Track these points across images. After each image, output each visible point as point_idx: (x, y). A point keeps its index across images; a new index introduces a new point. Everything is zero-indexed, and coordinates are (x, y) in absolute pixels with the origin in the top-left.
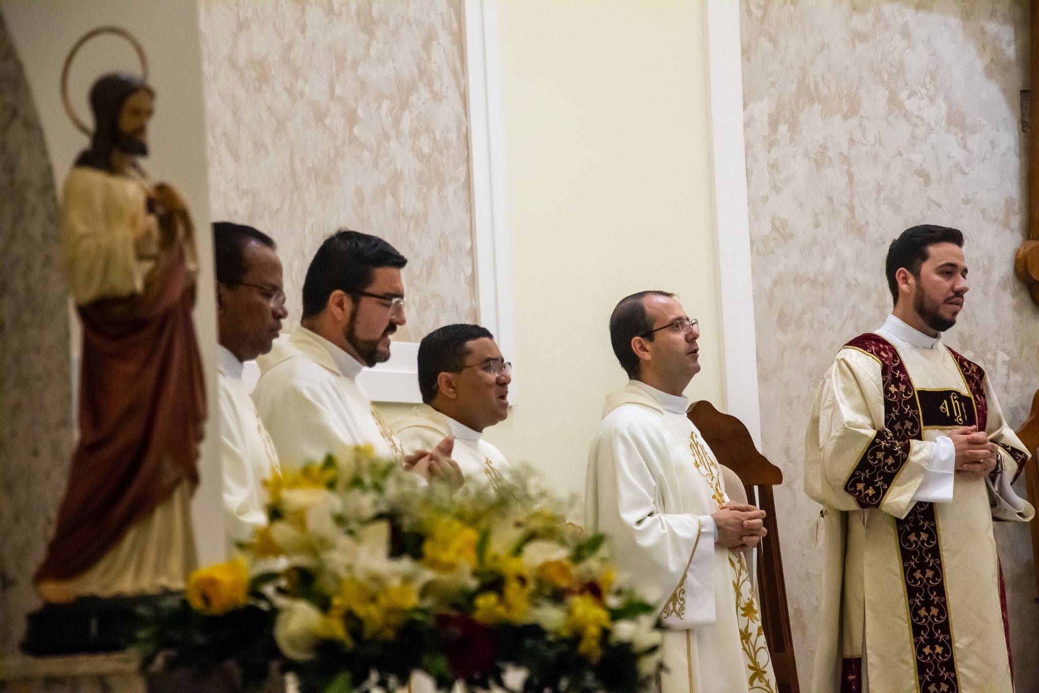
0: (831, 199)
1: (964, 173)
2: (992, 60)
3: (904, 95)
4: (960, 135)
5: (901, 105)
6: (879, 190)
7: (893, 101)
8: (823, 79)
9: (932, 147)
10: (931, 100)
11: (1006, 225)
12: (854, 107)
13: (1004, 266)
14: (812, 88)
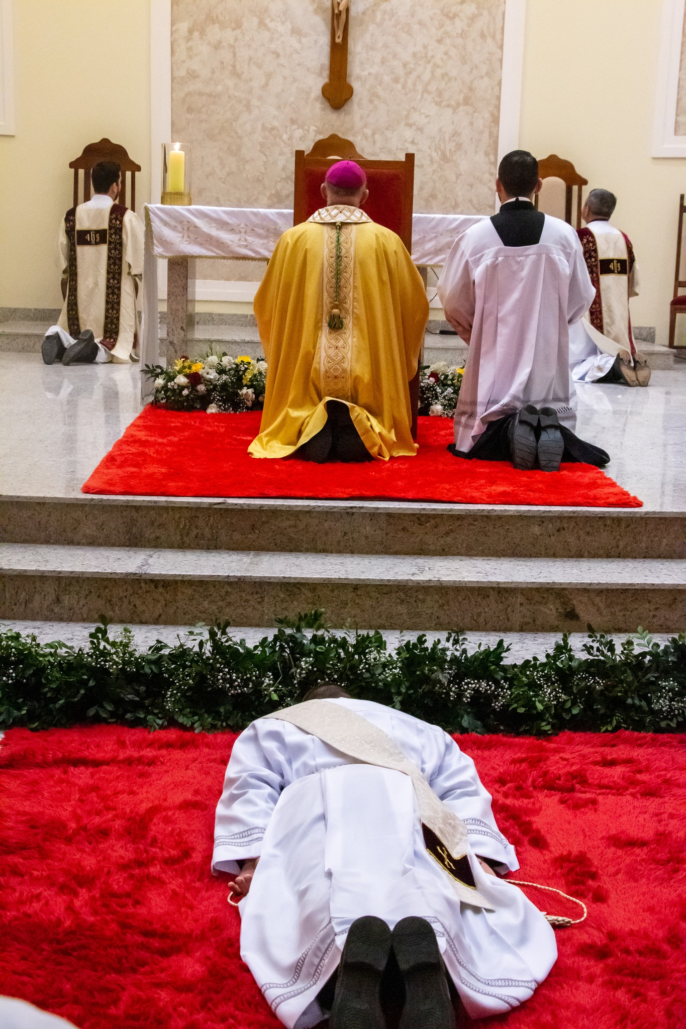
0: (222, 63)
1: (298, 53)
2: (318, 7)
3: (267, 21)
4: (298, 37)
5: (265, 25)
6: (250, 59)
7: (262, 23)
8: (221, 14)
9: (282, 42)
10: (283, 23)
11: (320, 75)
12: (238, 25)
13: (317, 91)
14: (215, 18)
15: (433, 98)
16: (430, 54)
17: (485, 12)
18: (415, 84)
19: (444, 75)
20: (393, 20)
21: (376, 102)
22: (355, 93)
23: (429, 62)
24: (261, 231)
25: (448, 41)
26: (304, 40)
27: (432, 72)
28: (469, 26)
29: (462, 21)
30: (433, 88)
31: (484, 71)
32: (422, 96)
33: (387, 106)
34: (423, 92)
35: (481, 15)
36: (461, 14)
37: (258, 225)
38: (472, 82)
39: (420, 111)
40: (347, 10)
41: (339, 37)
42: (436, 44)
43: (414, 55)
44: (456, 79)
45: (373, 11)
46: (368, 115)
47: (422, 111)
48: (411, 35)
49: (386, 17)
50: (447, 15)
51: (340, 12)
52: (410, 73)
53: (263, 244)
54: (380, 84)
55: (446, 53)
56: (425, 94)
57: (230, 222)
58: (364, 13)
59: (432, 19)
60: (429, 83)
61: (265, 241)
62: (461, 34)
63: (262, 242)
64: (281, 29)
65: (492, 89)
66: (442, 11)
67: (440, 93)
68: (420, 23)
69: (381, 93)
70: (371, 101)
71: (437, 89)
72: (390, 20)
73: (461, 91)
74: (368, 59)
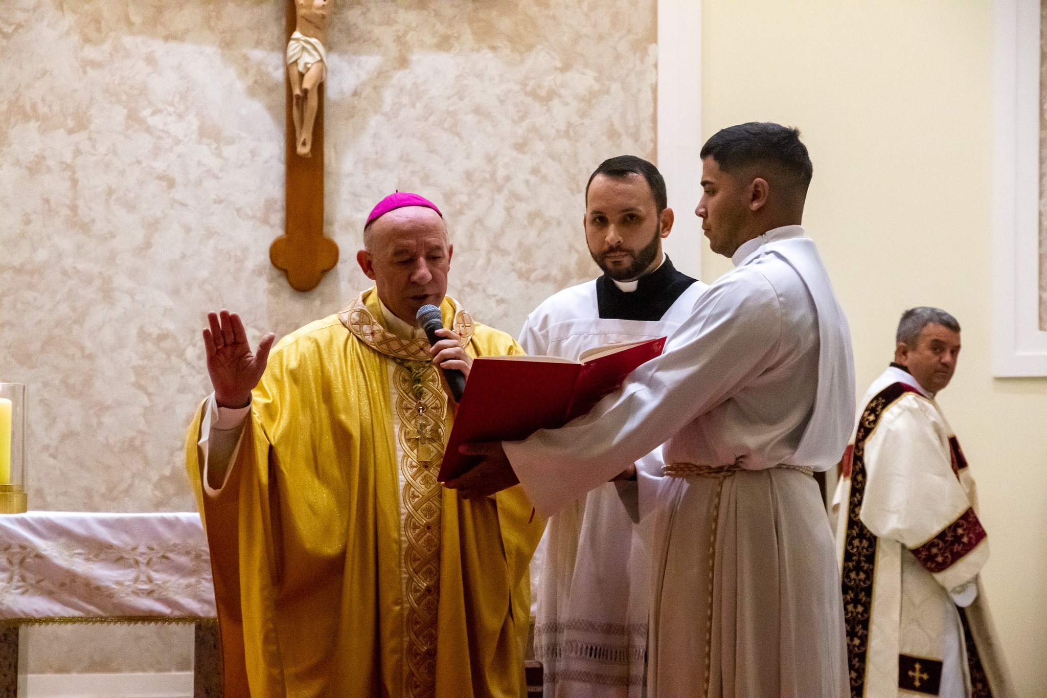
0: (47, 201)
1: (216, 177)
2: (256, 82)
3: (146, 113)
4: (214, 146)
5: (142, 122)
6: (110, 192)
7: (133, 117)
8: (43, 100)
9: (180, 156)
10: (181, 117)
11: (265, 221)
12: (81, 123)
13: (260, 256)
14: (28, 108)
15: (513, 264)
16: (501, 173)
17: (615, 87)
18: (471, 237)
19: (532, 217)
20: (419, 105)
22: (342, 257)
23: (499, 189)
24: (183, 560)
25: (539, 147)
26: (229, 151)
27: (508, 210)
28: (583, 115)
29: (567, 104)
30: (510, 241)
32: (489, 260)
34: (489, 252)
35: (608, 92)
36: (562, 91)
37: (175, 545)
39: (484, 291)
40: (321, 88)
41: (304, 144)
42: (514, 154)
43: (468, 176)
44: (559, 223)
45: (375, 88)
47: (490, 290)
48: (458, 135)
49: (405, 100)
50: (534, 95)
51: (305, 92)
53: (188, 586)
55: (535, 171)
56: (493, 256)
57: (114, 542)
58: (355, 94)
59: (502, 102)
60: (500, 234)
61: (192, 580)
62: (567, 132)
63: (184, 582)
64: (177, 128)
66: (524, 84)
67: (526, 253)
68: (477, 111)
71: (520, 244)
72: (413, 106)
73: (571, 247)
74: (368, 187)
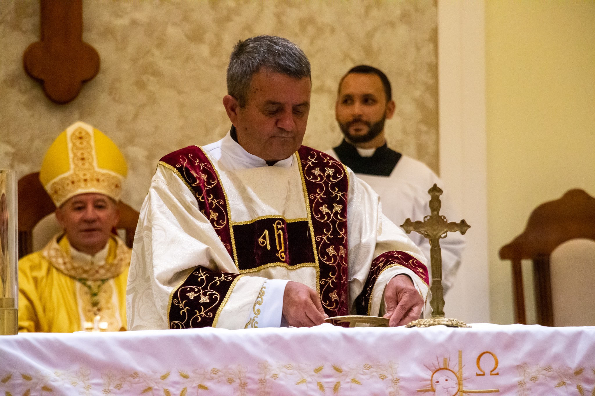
13: (12, 64)
19: (305, 22)
21: (152, 84)
22: (103, 65)
31: (397, 12)
33: (180, 92)
38: (370, 35)
46: (136, 116)
52: (228, 19)
54: (161, 43)
57: (140, 369)
65: (418, 49)
69: (163, 65)
70: (141, 85)
